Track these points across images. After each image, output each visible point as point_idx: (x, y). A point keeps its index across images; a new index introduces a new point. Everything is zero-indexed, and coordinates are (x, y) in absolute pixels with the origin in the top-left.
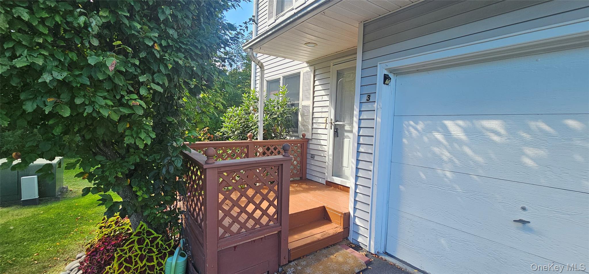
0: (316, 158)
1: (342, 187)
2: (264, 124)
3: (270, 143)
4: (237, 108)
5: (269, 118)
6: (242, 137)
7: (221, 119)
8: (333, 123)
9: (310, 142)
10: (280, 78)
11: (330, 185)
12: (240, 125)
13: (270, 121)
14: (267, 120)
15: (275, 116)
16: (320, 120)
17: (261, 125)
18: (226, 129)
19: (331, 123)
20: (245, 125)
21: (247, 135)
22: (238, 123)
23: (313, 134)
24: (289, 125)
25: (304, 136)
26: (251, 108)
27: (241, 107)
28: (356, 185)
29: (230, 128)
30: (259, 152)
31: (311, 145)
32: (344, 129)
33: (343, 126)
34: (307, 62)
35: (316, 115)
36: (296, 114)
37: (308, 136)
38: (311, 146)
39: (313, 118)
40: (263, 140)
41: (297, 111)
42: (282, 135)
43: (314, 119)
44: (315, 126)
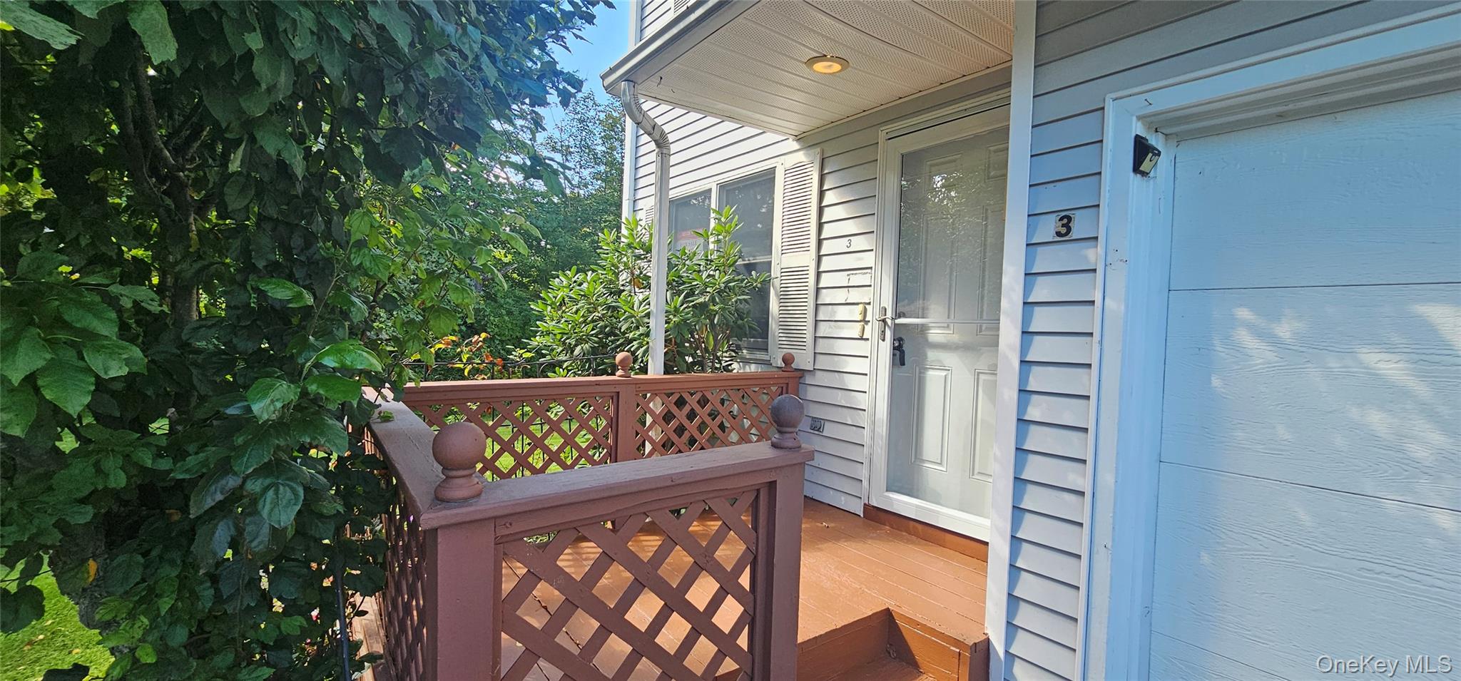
0: (829, 430)
1: (920, 527)
2: (666, 323)
3: (687, 385)
4: (580, 276)
5: (685, 306)
6: (598, 365)
7: (532, 309)
8: (889, 322)
9: (809, 380)
10: (710, 190)
11: (877, 518)
12: (591, 326)
13: (688, 313)
14: (676, 310)
15: (701, 300)
16: (842, 313)
17: (658, 327)
18: (547, 340)
19: (884, 321)
20: (606, 327)
21: (614, 357)
22: (585, 321)
23: (818, 356)
24: (740, 327)
25: (788, 360)
26: (624, 277)
27: (594, 271)
28: (1016, 542)
29: (559, 337)
30: (652, 413)
31: (810, 388)
32: (927, 340)
33: (923, 329)
34: (798, 138)
35: (826, 297)
36: (762, 294)
37: (803, 360)
38: (812, 394)
39: (817, 306)
40: (664, 374)
41: (767, 283)
42: (718, 358)
43: (822, 309)
44: (824, 330)
